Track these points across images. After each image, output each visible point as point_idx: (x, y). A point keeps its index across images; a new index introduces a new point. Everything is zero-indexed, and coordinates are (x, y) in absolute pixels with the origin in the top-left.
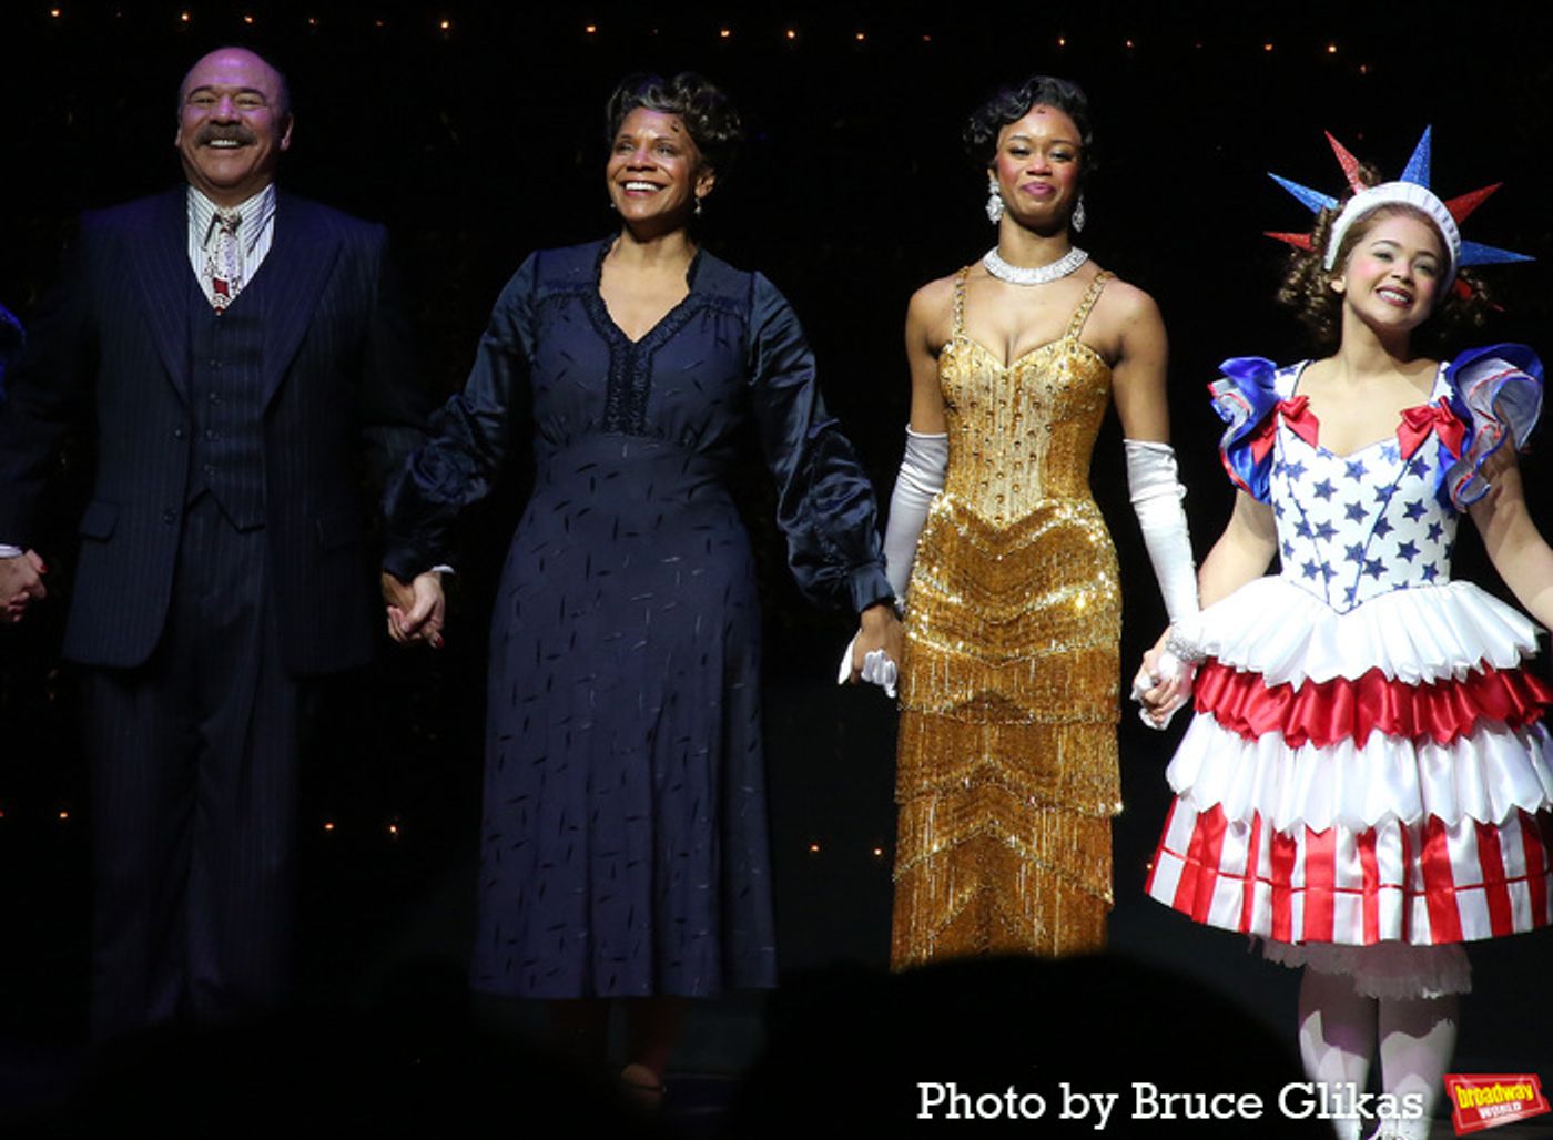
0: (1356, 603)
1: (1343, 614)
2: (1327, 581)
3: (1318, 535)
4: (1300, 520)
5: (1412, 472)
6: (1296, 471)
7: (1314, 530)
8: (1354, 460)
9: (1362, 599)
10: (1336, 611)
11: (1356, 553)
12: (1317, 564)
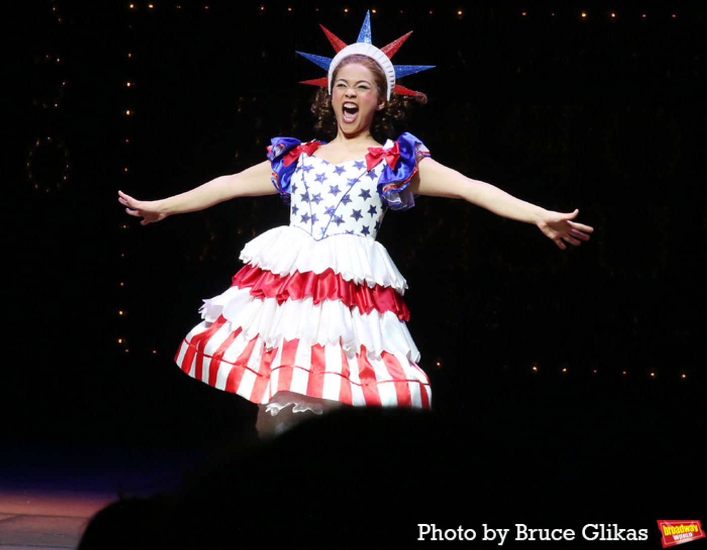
0: (325, 236)
1: (318, 241)
2: (313, 223)
3: (313, 200)
4: (304, 192)
5: (368, 175)
6: (307, 169)
7: (311, 198)
8: (339, 166)
9: (329, 235)
10: (315, 239)
11: (330, 211)
12: (309, 215)
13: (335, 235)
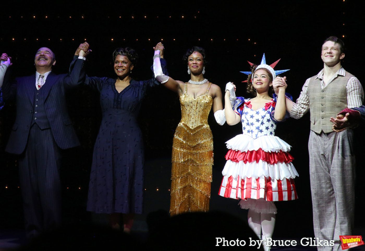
1: (255, 139)
2: (252, 133)
3: (251, 125)
4: (247, 122)
5: (268, 113)
6: (246, 113)
7: (250, 124)
8: (257, 111)
9: (258, 136)
10: (254, 139)
11: (258, 128)
12: (250, 130)
13: (261, 136)
